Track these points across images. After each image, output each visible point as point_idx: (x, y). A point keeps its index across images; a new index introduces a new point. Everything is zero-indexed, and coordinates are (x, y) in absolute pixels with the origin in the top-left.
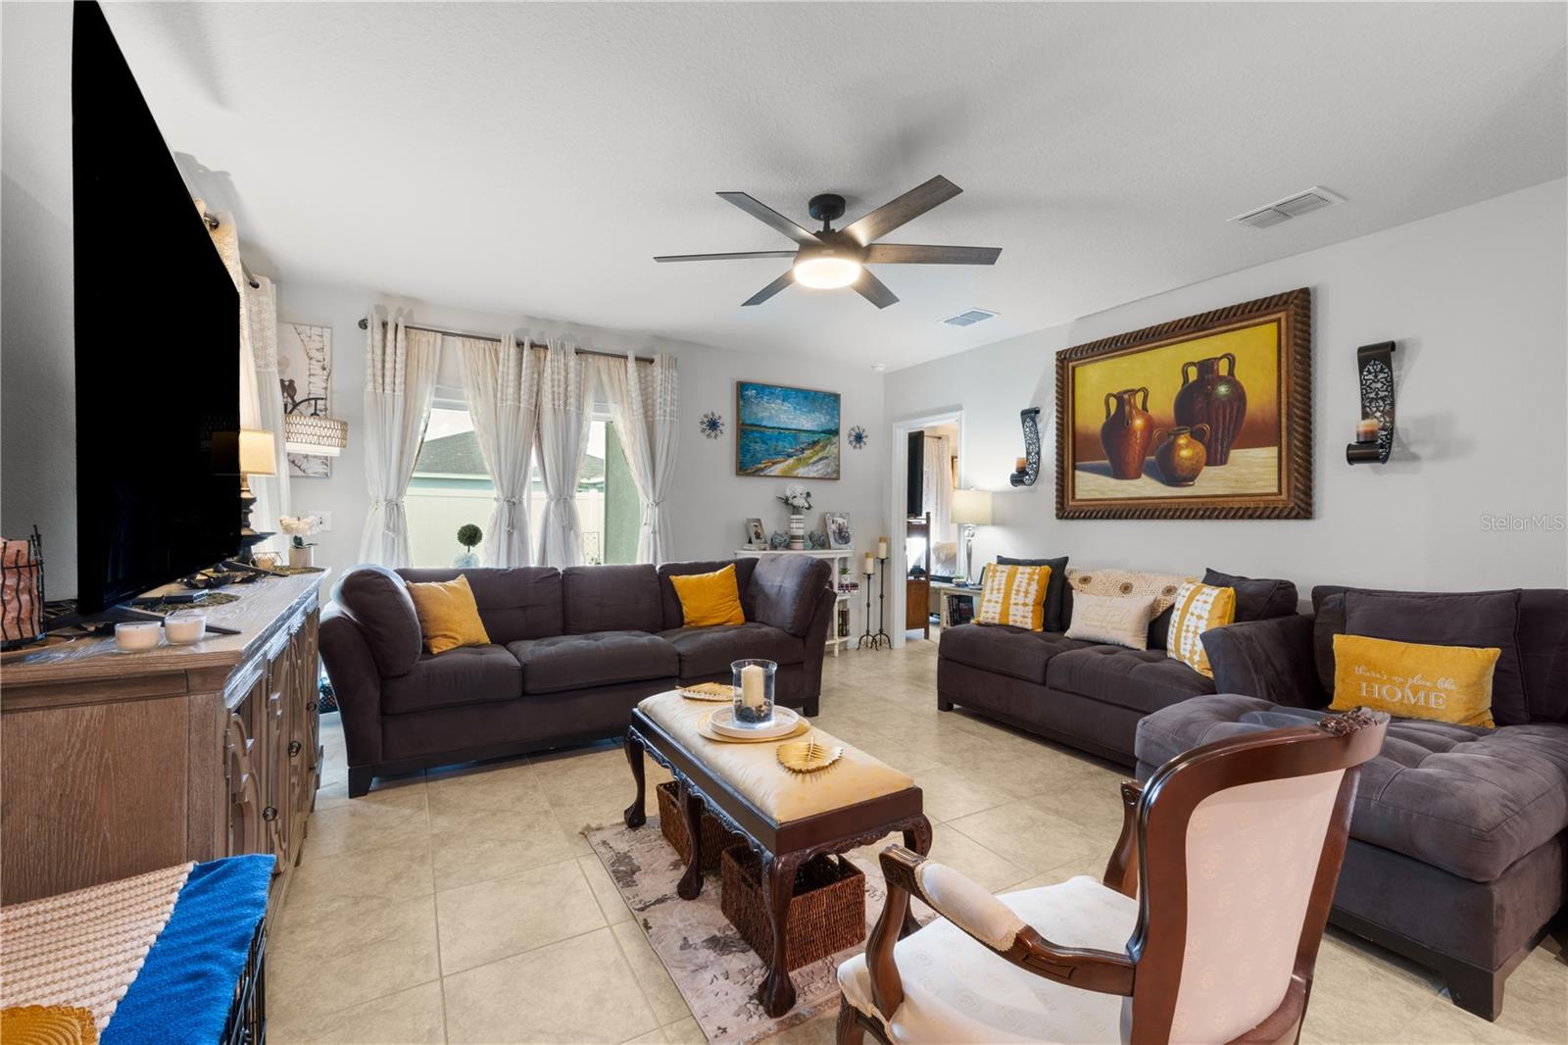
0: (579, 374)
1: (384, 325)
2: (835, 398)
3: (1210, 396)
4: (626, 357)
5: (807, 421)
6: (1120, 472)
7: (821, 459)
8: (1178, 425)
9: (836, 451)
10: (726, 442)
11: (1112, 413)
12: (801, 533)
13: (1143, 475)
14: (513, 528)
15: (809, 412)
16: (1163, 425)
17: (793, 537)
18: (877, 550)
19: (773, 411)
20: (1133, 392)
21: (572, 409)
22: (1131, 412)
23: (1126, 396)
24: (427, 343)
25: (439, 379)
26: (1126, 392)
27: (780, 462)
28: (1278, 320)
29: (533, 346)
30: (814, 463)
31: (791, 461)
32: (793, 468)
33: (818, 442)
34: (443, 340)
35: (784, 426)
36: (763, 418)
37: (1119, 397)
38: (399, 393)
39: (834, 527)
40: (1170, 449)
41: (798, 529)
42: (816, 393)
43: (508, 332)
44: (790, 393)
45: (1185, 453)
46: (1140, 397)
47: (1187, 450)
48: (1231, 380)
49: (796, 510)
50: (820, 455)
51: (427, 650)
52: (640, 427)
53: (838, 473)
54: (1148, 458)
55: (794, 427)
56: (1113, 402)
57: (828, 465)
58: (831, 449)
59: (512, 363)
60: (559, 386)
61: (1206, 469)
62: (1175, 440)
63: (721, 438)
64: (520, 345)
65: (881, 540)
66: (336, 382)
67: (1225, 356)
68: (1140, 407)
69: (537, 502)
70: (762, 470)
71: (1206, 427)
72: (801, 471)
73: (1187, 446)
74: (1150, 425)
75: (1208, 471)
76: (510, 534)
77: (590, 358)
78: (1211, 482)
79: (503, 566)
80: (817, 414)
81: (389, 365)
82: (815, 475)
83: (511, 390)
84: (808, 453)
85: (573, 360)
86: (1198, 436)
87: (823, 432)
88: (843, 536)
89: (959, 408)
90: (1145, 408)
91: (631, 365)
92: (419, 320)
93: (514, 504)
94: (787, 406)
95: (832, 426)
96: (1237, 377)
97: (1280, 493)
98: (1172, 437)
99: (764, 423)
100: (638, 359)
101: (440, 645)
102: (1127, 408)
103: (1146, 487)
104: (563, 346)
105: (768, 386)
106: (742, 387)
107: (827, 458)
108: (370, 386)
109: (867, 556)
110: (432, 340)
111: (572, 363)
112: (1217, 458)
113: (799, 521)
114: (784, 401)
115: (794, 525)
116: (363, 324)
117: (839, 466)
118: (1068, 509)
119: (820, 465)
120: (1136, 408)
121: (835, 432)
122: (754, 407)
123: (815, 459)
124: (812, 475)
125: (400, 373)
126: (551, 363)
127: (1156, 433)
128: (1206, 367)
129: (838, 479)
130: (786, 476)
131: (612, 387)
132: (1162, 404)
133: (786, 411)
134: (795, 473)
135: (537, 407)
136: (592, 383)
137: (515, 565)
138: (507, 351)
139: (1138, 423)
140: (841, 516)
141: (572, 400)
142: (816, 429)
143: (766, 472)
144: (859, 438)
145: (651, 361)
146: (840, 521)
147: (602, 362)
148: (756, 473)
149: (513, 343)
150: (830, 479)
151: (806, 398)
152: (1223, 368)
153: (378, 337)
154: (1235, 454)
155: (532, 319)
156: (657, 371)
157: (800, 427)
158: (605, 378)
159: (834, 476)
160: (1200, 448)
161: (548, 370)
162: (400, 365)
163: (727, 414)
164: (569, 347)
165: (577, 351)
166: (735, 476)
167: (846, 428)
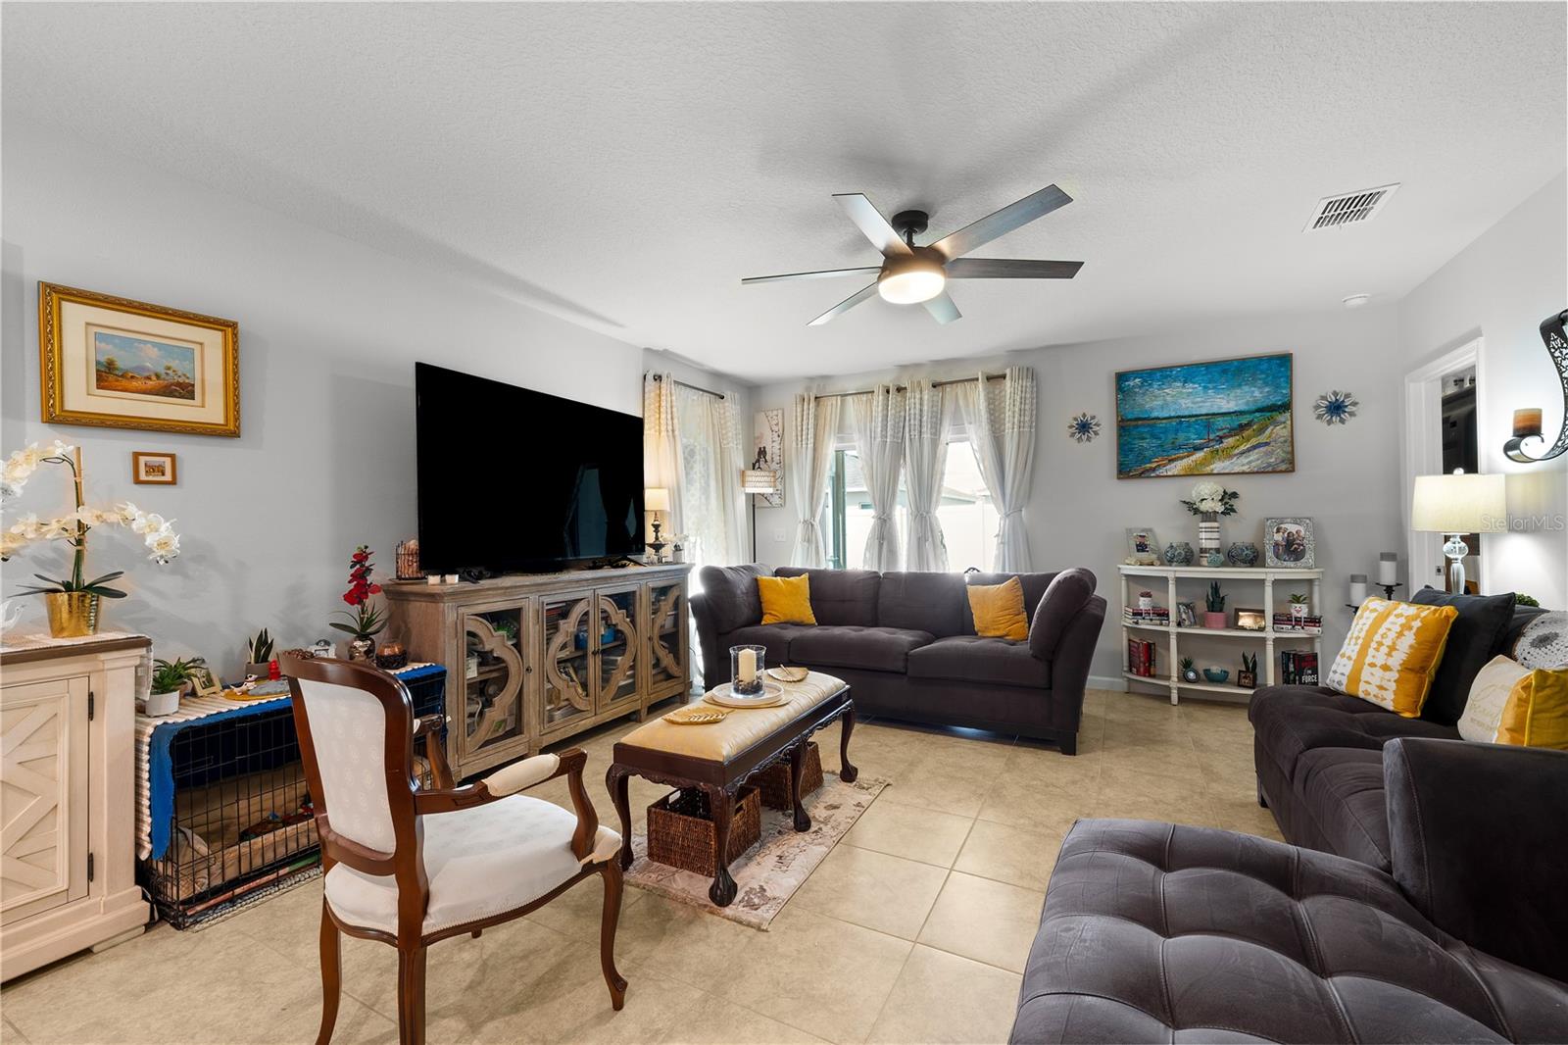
0: (934, 403)
1: (804, 399)
2: (1283, 361)
4: (978, 379)
5: (1226, 401)
7: (1254, 447)
9: (1285, 432)
10: (1104, 442)
12: (1212, 545)
14: (883, 539)
15: (1232, 387)
17: (1203, 551)
18: (1377, 571)
19: (1169, 398)
24: (831, 406)
25: (839, 429)
27: (1182, 458)
29: (899, 390)
30: (1243, 453)
31: (1200, 455)
32: (1205, 462)
33: (1249, 425)
34: (843, 402)
35: (1187, 413)
36: (1152, 409)
38: (808, 445)
39: (1278, 537)
41: (1207, 539)
42: (1243, 360)
43: (877, 383)
44: (1190, 372)
49: (1209, 516)
50: (1254, 441)
53: (1292, 462)
55: (1204, 412)
57: (1269, 454)
58: (1280, 431)
59: (880, 408)
60: (915, 419)
63: (1095, 440)
64: (888, 391)
65: (1385, 557)
70: (1154, 470)
72: (1217, 466)
76: (881, 545)
77: (948, 388)
80: (1246, 388)
81: (803, 427)
82: (1245, 468)
83: (880, 429)
84: (1230, 441)
85: (929, 394)
87: (1259, 410)
88: (1292, 549)
89: (1476, 334)
91: (982, 385)
92: (828, 388)
93: (885, 520)
94: (1190, 387)
95: (1276, 399)
99: (1155, 414)
100: (991, 378)
104: (923, 385)
105: (1161, 369)
106: (1121, 378)
107: (1267, 444)
108: (794, 444)
109: (1354, 579)
110: (834, 402)
111: (926, 397)
113: (1210, 530)
114: (1185, 382)
115: (1203, 535)
117: (1292, 452)
119: (1254, 455)
121: (1286, 407)
122: (1139, 399)
123: (1243, 448)
124: (1236, 470)
125: (811, 431)
126: (912, 399)
129: (1293, 470)
130: (1191, 474)
131: (965, 403)
133: (1189, 394)
134: (1208, 469)
135: (901, 437)
136: (949, 407)
138: (879, 398)
140: (1296, 521)
141: (926, 429)
142: (1243, 408)
143: (1162, 471)
144: (1338, 409)
145: (1004, 377)
146: (1293, 528)
147: (960, 388)
148: (1140, 476)
149: (883, 391)
150: (1274, 472)
151: (1224, 372)
156: (1007, 386)
157: (1215, 410)
158: (960, 402)
159: (1283, 467)
161: (907, 410)
162: (811, 426)
163: (1103, 410)
164: (926, 385)
165: (934, 386)
166: (1116, 480)
167: (1307, 394)
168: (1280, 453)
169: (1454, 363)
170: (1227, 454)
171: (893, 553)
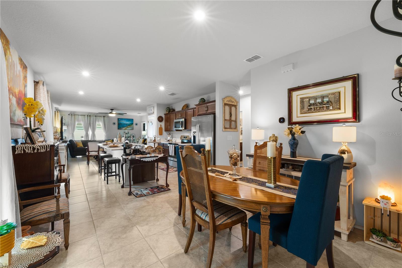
0: (95, 119)
1: (71, 115)
2: (133, 119)
4: (101, 116)
5: (128, 123)
10: (116, 126)
12: (127, 136)
19: (123, 122)
21: (94, 123)
24: (76, 117)
25: (78, 120)
29: (89, 116)
31: (126, 128)
33: (130, 125)
34: (78, 116)
35: (125, 123)
38: (73, 122)
42: (130, 119)
44: (125, 119)
51: (77, 147)
52: (103, 125)
53: (133, 129)
58: (132, 126)
59: (87, 118)
60: (93, 120)
64: (88, 116)
65: (140, 137)
66: (66, 121)
69: (90, 133)
72: (127, 129)
76: (87, 137)
77: (97, 117)
79: (86, 140)
80: (130, 122)
81: (72, 119)
83: (87, 121)
84: (128, 126)
85: (94, 117)
89: (145, 121)
91: (102, 117)
92: (76, 114)
94: (125, 121)
95: (132, 123)
100: (103, 117)
101: (78, 147)
104: (93, 116)
105: (122, 119)
106: (119, 119)
108: (70, 122)
116: (69, 115)
119: (130, 128)
121: (133, 124)
122: (120, 121)
125: (73, 120)
126: (92, 118)
130: (125, 129)
131: (100, 119)
135: (90, 123)
136: (97, 119)
137: (87, 140)
140: (134, 134)
141: (94, 122)
143: (122, 129)
144: (136, 124)
145: (105, 117)
147: (99, 117)
148: (120, 129)
149: (87, 116)
151: (128, 120)
153: (71, 116)
155: (90, 113)
156: (106, 118)
158: (99, 119)
161: (91, 119)
162: (73, 119)
163: (116, 122)
164: (94, 116)
165: (95, 116)
166: (117, 130)
167: (134, 123)
168: (132, 128)
169: (144, 123)
170: (128, 128)
171: (88, 138)
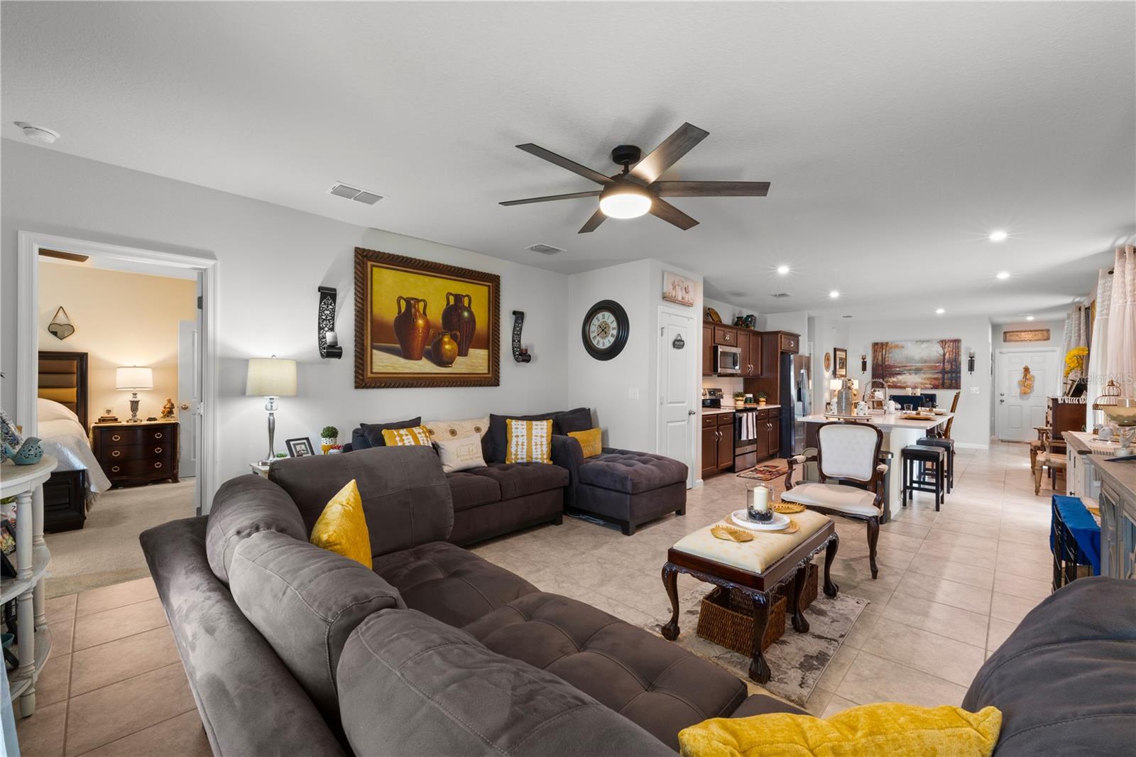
3: (460, 316)
6: (407, 354)
8: (445, 329)
11: (403, 310)
13: (423, 358)
16: (435, 327)
20: (418, 301)
22: (416, 313)
23: (412, 302)
26: (413, 299)
28: (489, 286)
37: (408, 301)
40: (439, 344)
45: (447, 347)
46: (421, 305)
47: (448, 346)
48: (469, 309)
54: (427, 347)
56: (403, 304)
61: (458, 358)
62: (441, 339)
67: (467, 296)
68: (422, 312)
71: (458, 334)
73: (449, 343)
74: (428, 325)
75: (459, 359)
78: (461, 366)
86: (454, 338)
90: (424, 313)
96: (473, 310)
97: (489, 373)
98: (441, 336)
102: (413, 310)
103: (425, 366)
112: (463, 353)
118: (365, 379)
120: (419, 312)
127: (431, 332)
128: (458, 298)
132: (435, 312)
139: (421, 322)
152: (466, 301)
154: (471, 351)
160: (455, 345)
